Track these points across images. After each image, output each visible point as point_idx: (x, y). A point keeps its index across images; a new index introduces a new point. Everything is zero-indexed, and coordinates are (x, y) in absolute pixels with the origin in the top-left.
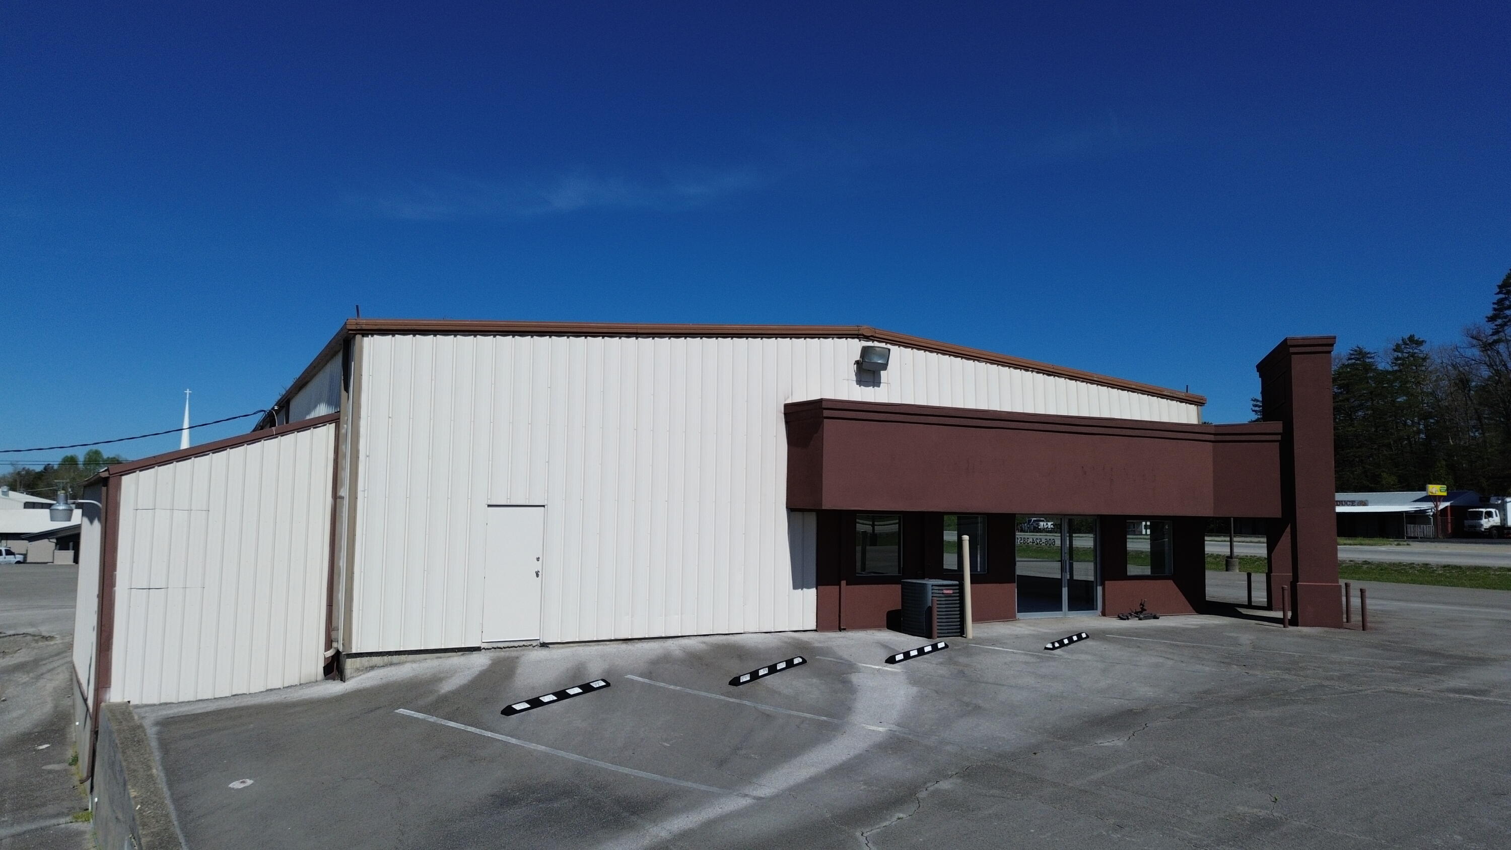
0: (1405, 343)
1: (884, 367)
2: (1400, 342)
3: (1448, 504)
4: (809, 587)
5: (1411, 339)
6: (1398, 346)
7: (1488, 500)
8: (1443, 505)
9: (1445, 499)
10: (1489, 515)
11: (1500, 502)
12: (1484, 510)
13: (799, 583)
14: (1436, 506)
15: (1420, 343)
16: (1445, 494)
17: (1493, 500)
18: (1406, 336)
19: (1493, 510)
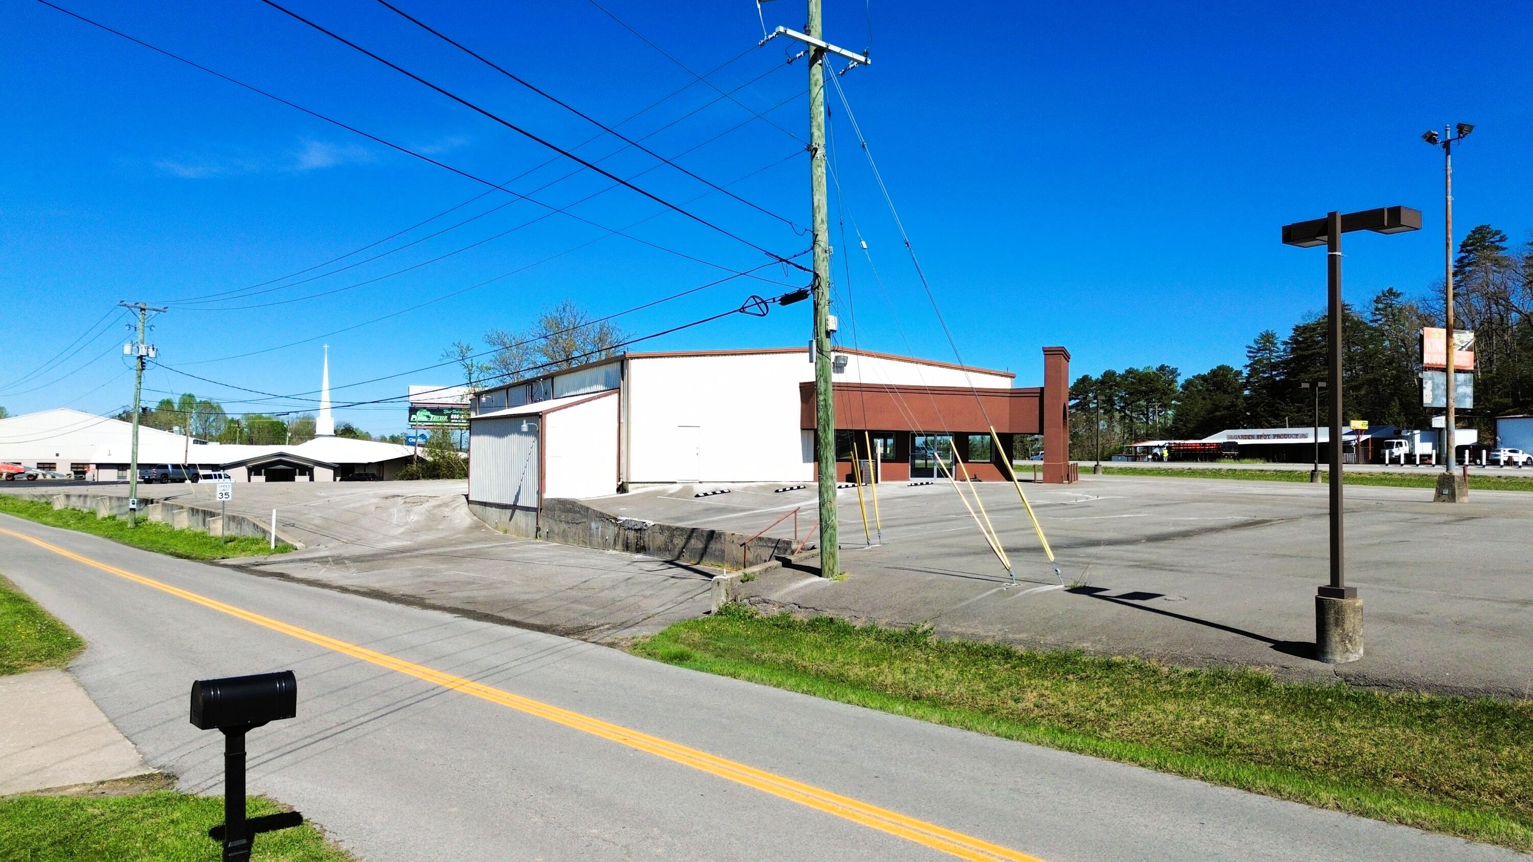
0: (1384, 295)
1: (845, 365)
2: (1380, 294)
3: (1369, 436)
4: (810, 462)
5: (1390, 291)
6: (1378, 297)
7: (1400, 432)
8: (1363, 438)
9: (1366, 432)
10: (1400, 444)
11: (1409, 434)
12: (1396, 441)
13: (806, 460)
14: (1358, 439)
15: (1397, 295)
16: (1367, 428)
17: (1404, 433)
18: (1386, 289)
19: (1403, 441)
